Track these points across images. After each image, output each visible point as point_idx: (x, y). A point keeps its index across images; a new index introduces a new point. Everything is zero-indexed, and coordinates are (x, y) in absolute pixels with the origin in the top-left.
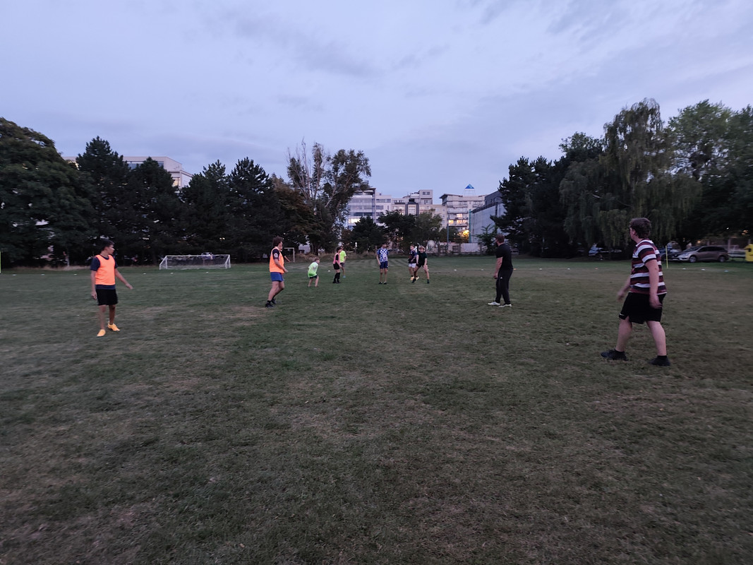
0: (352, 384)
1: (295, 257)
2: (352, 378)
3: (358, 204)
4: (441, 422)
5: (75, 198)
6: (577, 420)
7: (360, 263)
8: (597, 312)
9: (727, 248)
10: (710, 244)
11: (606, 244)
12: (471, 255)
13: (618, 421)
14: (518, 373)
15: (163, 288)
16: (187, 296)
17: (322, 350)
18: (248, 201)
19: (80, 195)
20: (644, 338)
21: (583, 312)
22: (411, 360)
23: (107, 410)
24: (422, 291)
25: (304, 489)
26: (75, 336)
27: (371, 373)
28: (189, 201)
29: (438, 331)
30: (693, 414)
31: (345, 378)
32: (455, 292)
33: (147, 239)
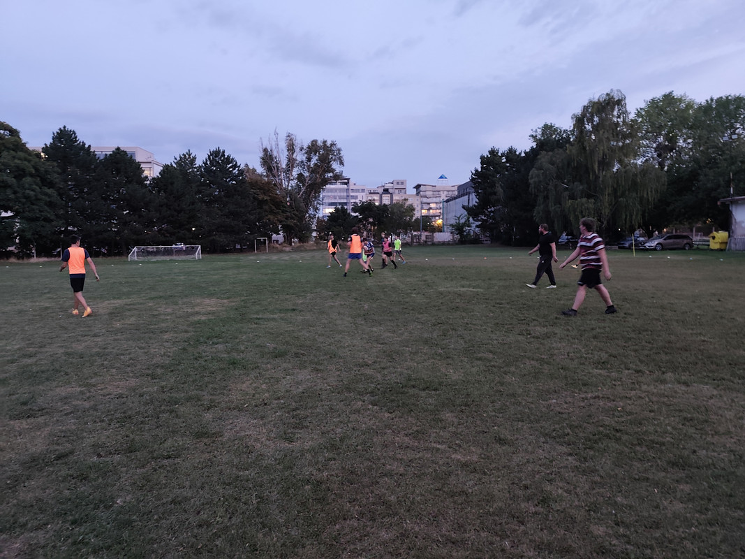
0: (298, 383)
1: (268, 247)
2: (300, 377)
3: (333, 194)
4: (386, 426)
5: (41, 188)
6: (531, 422)
8: (562, 302)
9: (692, 236)
10: (676, 232)
11: (575, 233)
12: (443, 244)
13: (573, 423)
14: (474, 370)
15: (127, 280)
16: (148, 289)
17: (275, 346)
18: (219, 191)
19: (46, 186)
20: (607, 329)
22: (366, 356)
23: (28, 417)
24: (390, 281)
25: (221, 512)
26: (20, 333)
27: (321, 371)
28: (159, 192)
29: (399, 324)
30: (652, 414)
31: (293, 377)
32: (423, 282)
33: (116, 230)
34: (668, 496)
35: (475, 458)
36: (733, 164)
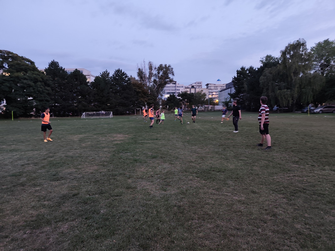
0: (164, 169)
2: (165, 166)
3: (169, 89)
4: (204, 186)
5: (44, 87)
6: (266, 185)
7: (169, 115)
8: (276, 136)
10: (329, 105)
11: (281, 106)
12: (219, 111)
13: (285, 186)
14: (240, 164)
15: (83, 126)
16: (93, 130)
17: (152, 154)
18: (120, 88)
19: (46, 86)
20: (298, 148)
22: (191, 158)
23: (57, 180)
24: (197, 127)
26: (44, 148)
27: (173, 164)
28: (94, 88)
29: (204, 145)
30: (320, 183)
31: (161, 166)
32: (212, 128)
33: (76, 105)
34: (327, 214)
35: (243, 199)
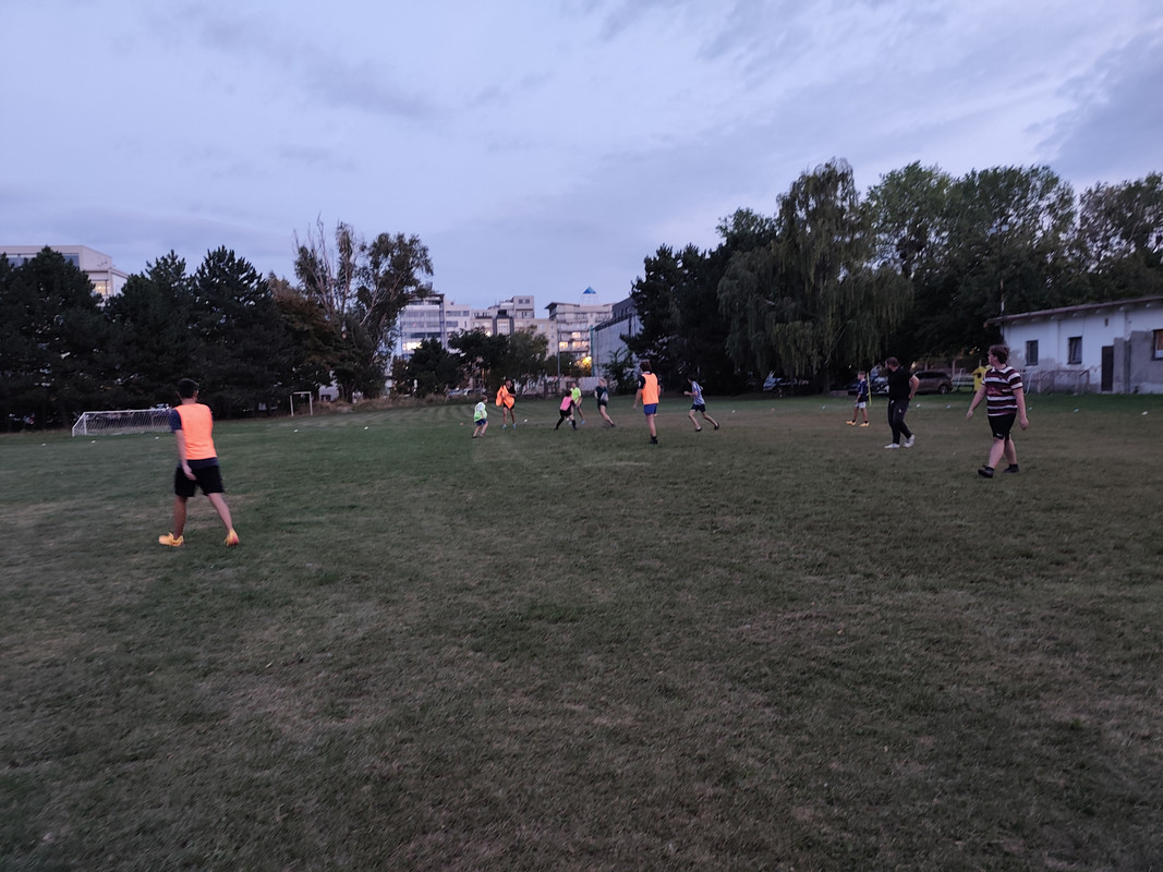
0: (357, 624)
1: (313, 406)
2: (360, 614)
3: (417, 319)
4: (495, 683)
6: (713, 660)
7: (420, 412)
8: (765, 478)
9: (951, 373)
10: (929, 367)
11: (786, 373)
13: (773, 657)
14: (632, 586)
15: (69, 468)
16: (107, 482)
17: (321, 566)
18: (228, 318)
20: (827, 515)
21: (743, 478)
22: (467, 575)
24: (510, 456)
25: (222, 839)
27: (394, 602)
28: (123, 320)
29: (520, 522)
30: (885, 637)
31: (347, 615)
32: (560, 455)
33: (48, 385)
34: (902, 755)
35: (628, 721)
36: (1003, 267)
